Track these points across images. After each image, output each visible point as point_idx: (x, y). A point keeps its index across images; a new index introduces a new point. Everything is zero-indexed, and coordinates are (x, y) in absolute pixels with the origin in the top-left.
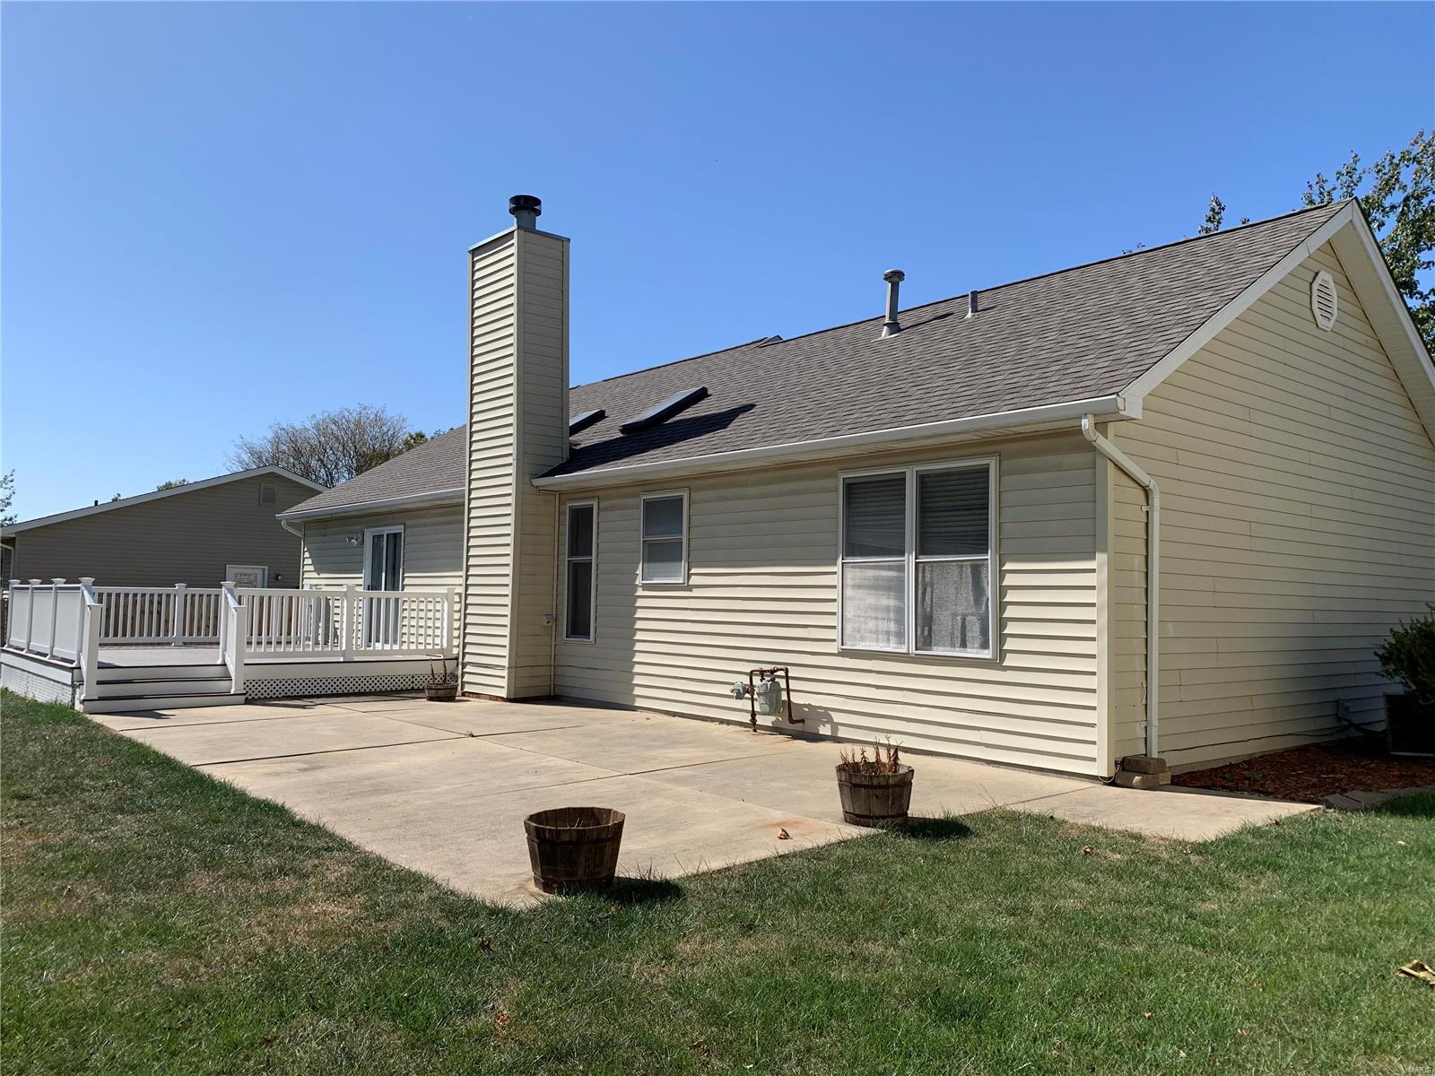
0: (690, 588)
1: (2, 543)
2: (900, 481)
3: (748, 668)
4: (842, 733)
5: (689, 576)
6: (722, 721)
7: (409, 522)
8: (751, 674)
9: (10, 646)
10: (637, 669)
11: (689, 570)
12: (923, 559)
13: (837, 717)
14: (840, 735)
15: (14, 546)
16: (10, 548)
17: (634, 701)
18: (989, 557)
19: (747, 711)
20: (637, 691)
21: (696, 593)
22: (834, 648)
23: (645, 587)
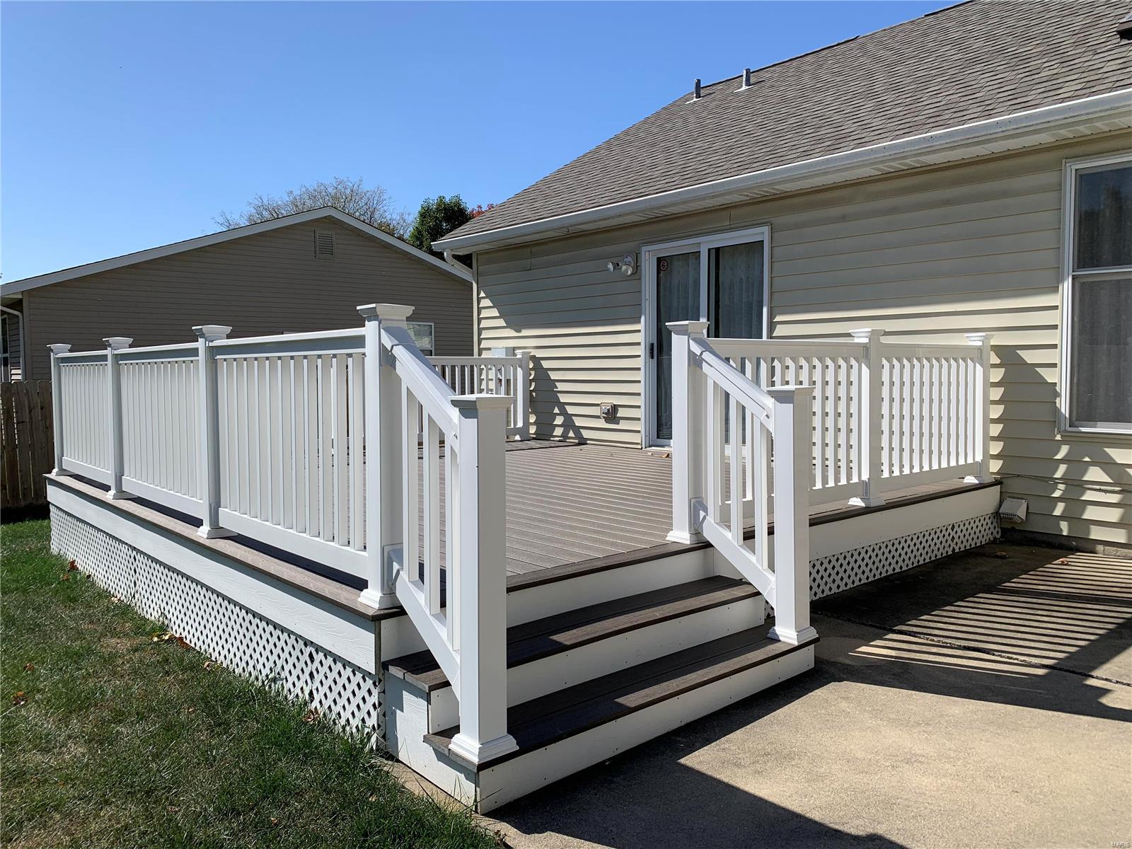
1: (2, 306)
7: (773, 222)
9: (63, 472)
15: (21, 311)
16: (16, 313)
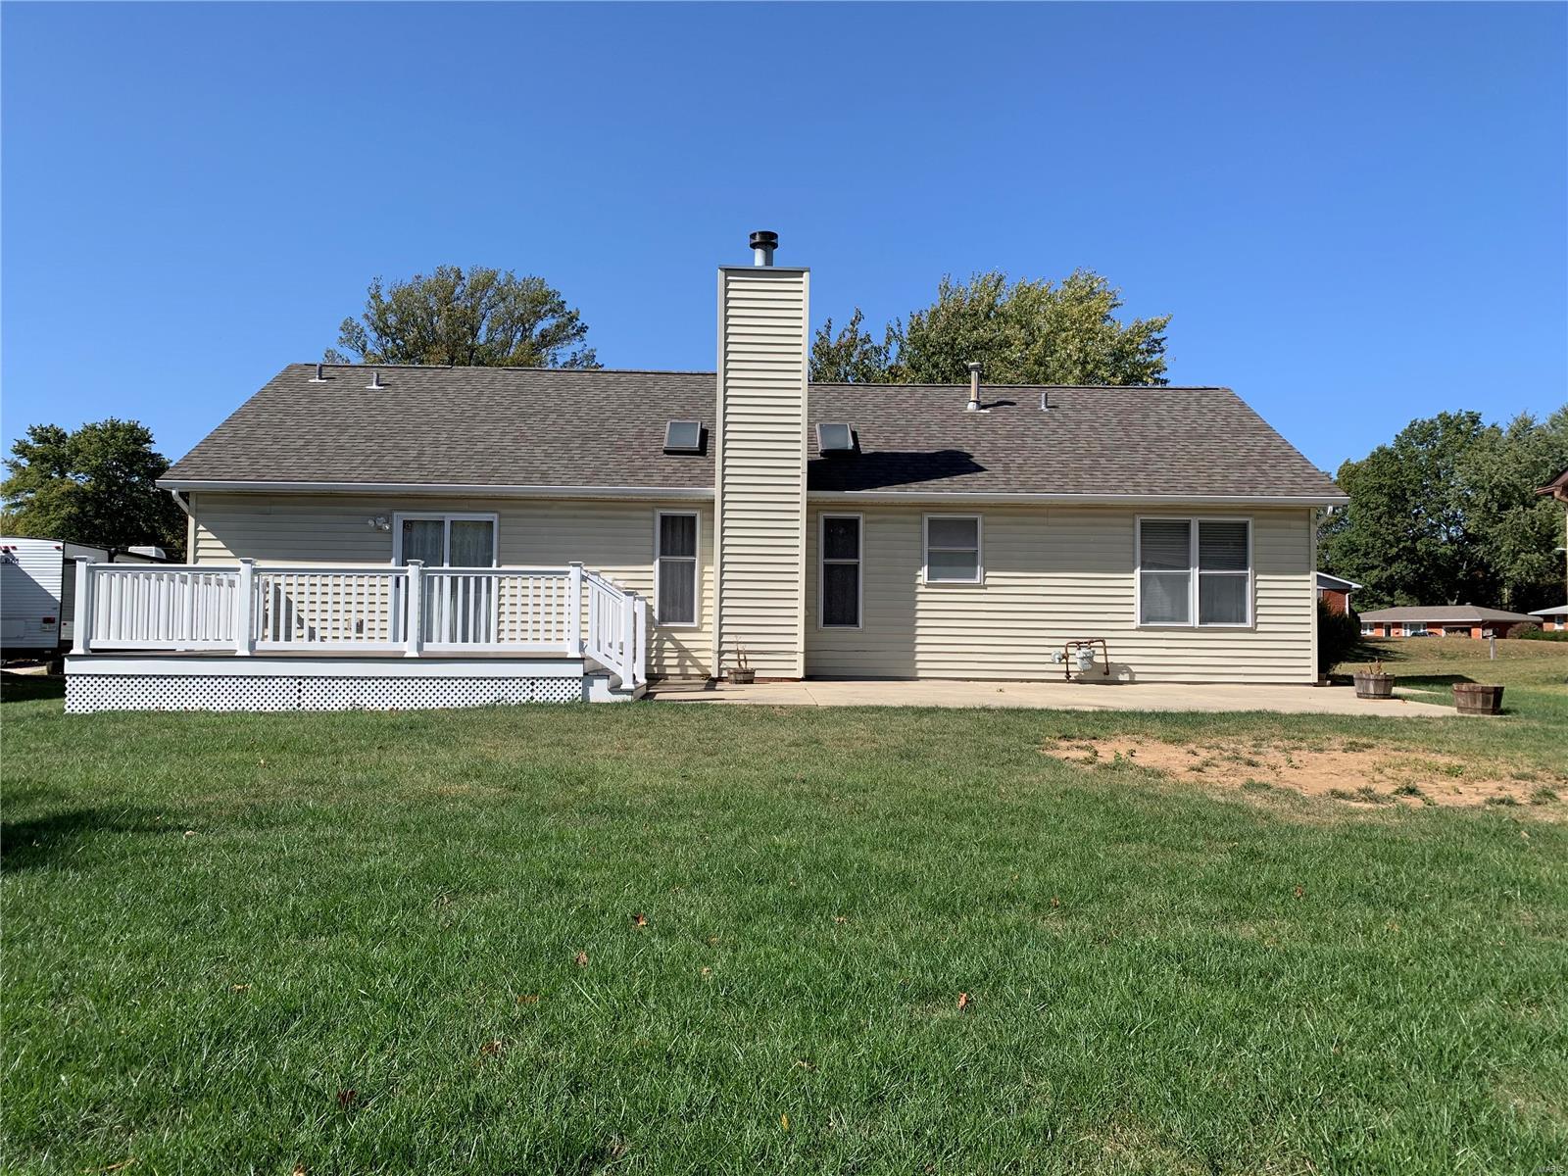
0: (985, 587)
2: (1186, 526)
3: (1064, 642)
4: (1138, 678)
5: (985, 578)
6: (1022, 681)
7: (504, 511)
8: (1067, 647)
10: (919, 648)
11: (985, 573)
12: (1203, 572)
13: (1134, 669)
14: (1136, 679)
17: (916, 673)
18: (1249, 572)
19: (1063, 672)
20: (919, 665)
21: (990, 590)
22: (1134, 626)
23: (928, 586)
